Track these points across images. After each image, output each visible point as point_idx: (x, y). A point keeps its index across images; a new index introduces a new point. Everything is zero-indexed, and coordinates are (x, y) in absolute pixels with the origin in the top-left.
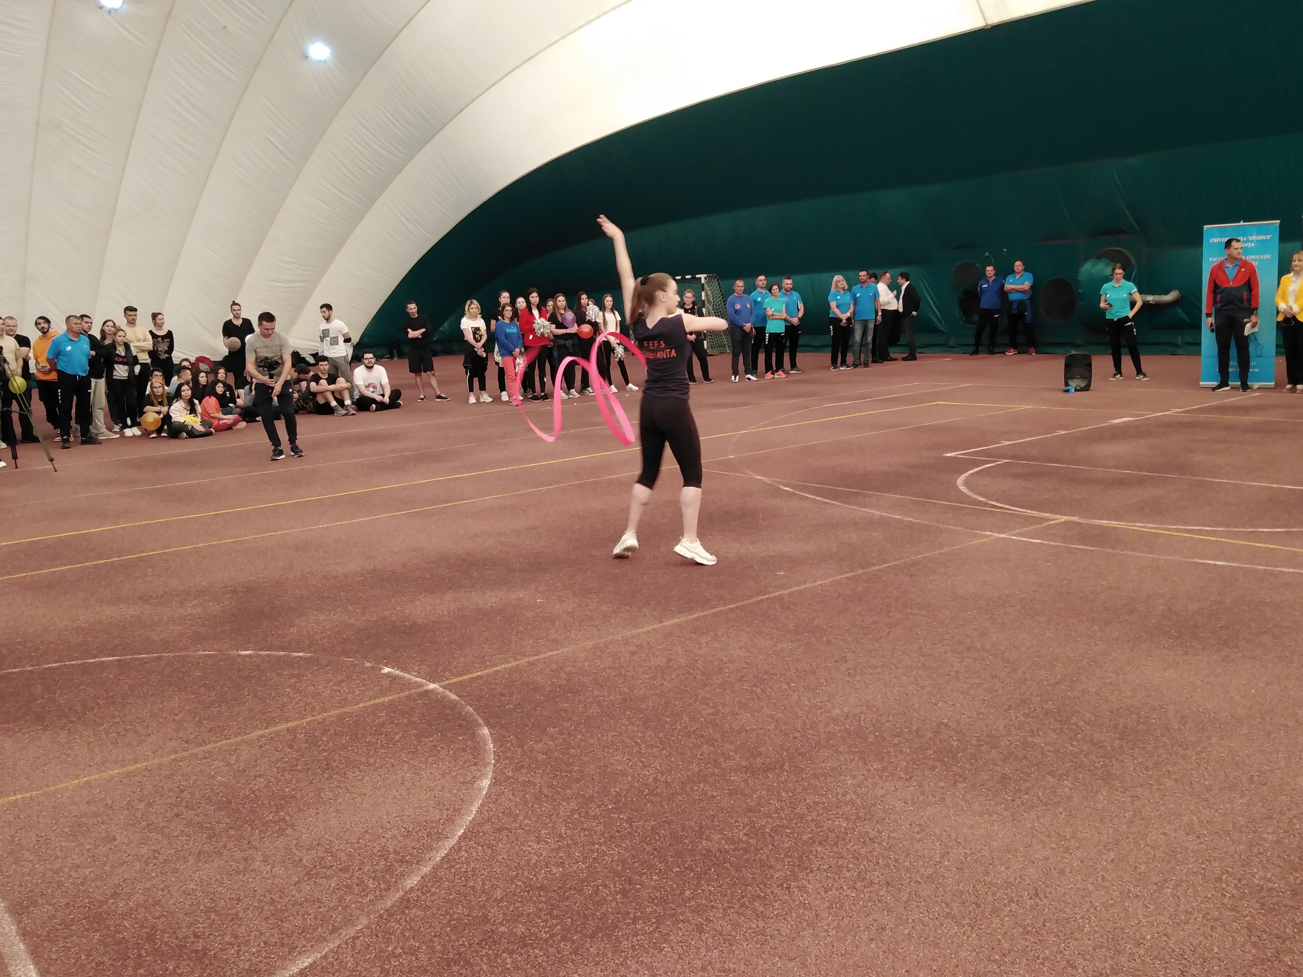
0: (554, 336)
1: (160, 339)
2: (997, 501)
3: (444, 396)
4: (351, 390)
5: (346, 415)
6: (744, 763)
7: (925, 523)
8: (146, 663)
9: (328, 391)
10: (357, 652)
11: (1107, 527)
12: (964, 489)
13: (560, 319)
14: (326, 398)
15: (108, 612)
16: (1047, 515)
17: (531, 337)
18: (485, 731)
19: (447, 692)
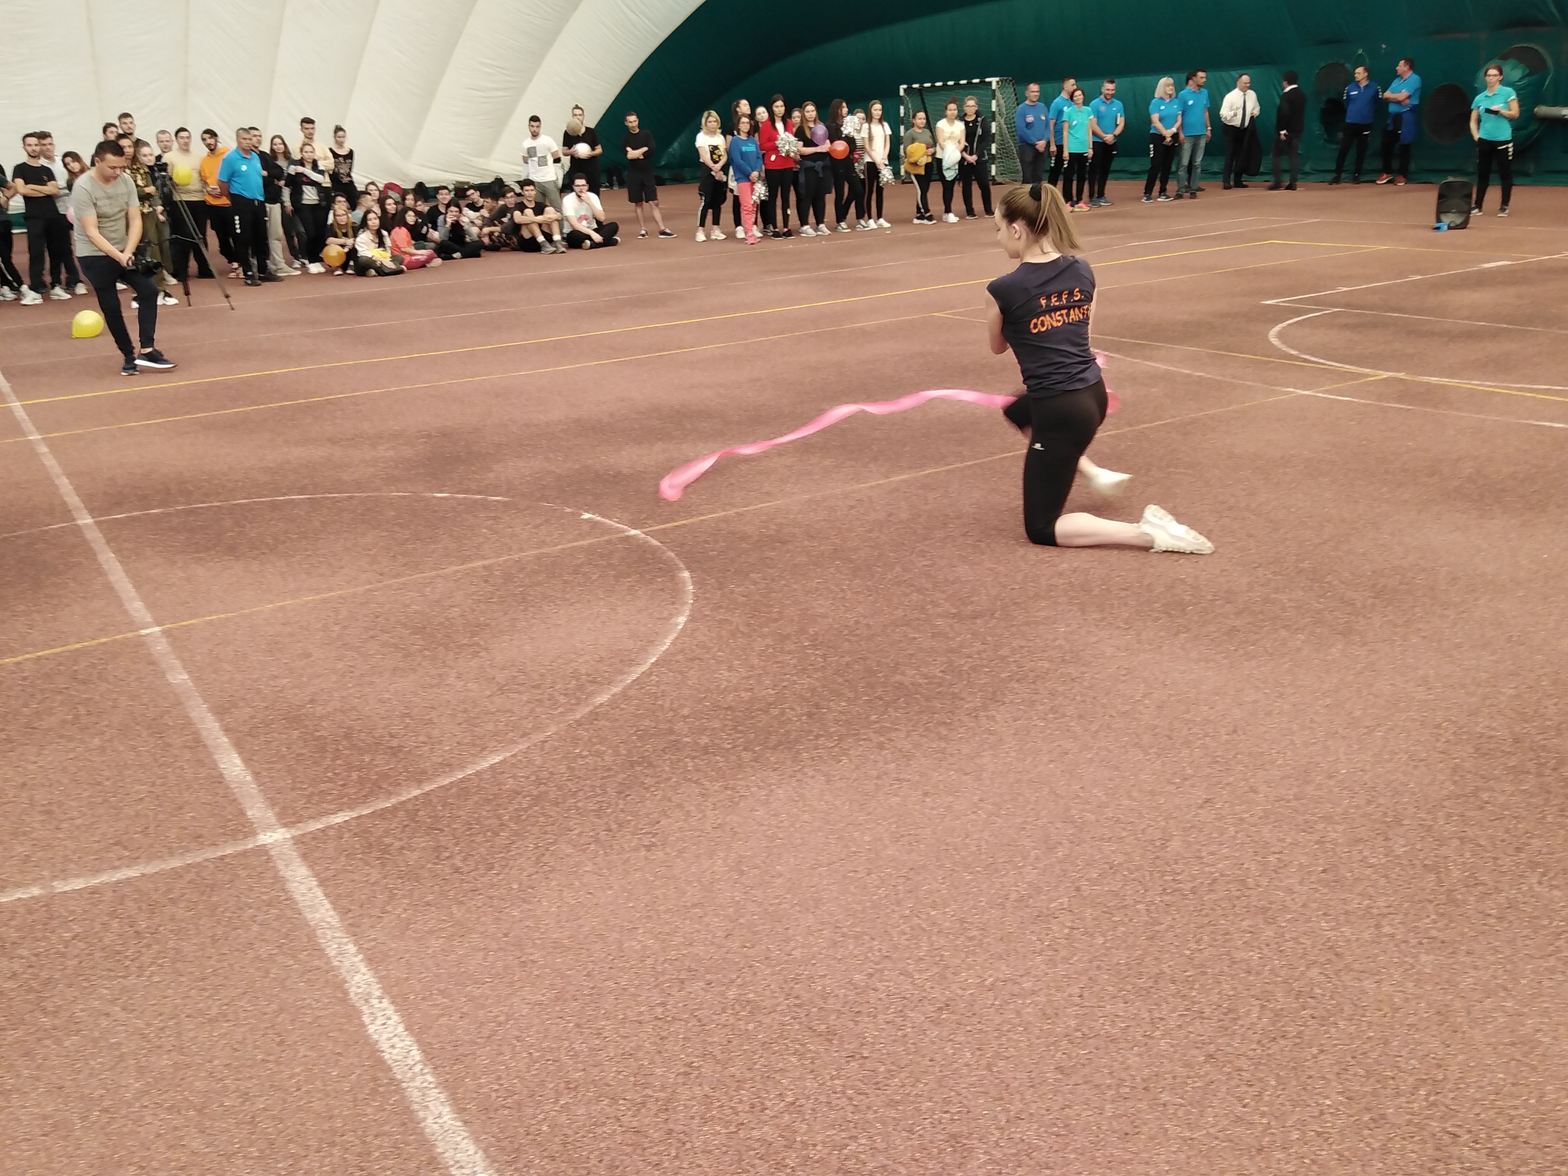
0: (801, 156)
1: (341, 159)
2: (1312, 355)
3: (668, 231)
4: (560, 222)
5: (554, 252)
6: (954, 611)
7: (1219, 378)
8: (337, 502)
9: (534, 222)
10: (558, 498)
11: (1436, 385)
12: (1275, 341)
13: (808, 135)
14: (531, 232)
15: (297, 454)
16: (1367, 371)
17: (773, 158)
18: (686, 574)
19: (649, 538)
